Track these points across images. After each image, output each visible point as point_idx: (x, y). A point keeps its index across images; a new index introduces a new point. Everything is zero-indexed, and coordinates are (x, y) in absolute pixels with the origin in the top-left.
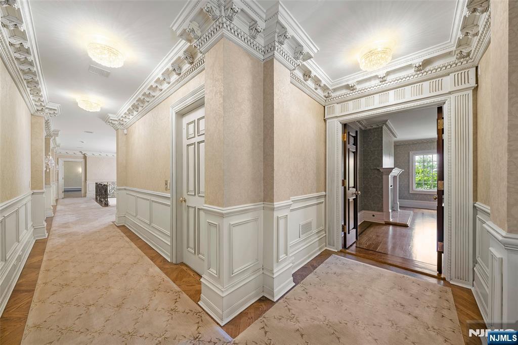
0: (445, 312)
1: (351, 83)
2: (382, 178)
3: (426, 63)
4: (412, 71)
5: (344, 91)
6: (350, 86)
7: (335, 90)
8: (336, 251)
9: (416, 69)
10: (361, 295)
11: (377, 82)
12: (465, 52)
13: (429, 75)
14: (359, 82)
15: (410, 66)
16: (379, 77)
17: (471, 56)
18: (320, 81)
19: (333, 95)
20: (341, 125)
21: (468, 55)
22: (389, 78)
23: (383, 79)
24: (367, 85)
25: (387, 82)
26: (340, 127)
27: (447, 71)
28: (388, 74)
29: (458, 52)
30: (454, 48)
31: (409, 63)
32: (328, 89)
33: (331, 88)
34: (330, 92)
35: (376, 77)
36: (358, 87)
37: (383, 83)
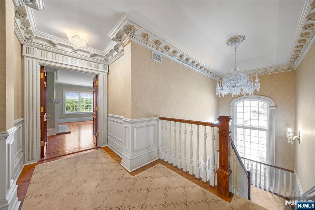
0: (107, 156)
1: (54, 41)
2: (54, 106)
3: (95, 55)
4: (89, 55)
5: (46, 43)
6: (53, 43)
7: (37, 38)
8: (37, 162)
9: (91, 55)
10: (76, 172)
11: (71, 50)
12: (107, 59)
13: (95, 61)
14: (60, 44)
15: (88, 52)
16: (74, 49)
17: (108, 61)
18: (30, 26)
19: (35, 40)
20: (40, 66)
21: (108, 60)
22: (78, 52)
23: (75, 51)
24: (65, 48)
25: (77, 53)
26: (39, 67)
27: (101, 62)
28: (78, 50)
29: (105, 58)
30: (104, 55)
31: (89, 51)
32: (32, 34)
33: (34, 35)
34: (32, 37)
35: (72, 48)
36: (58, 47)
37: (75, 53)
